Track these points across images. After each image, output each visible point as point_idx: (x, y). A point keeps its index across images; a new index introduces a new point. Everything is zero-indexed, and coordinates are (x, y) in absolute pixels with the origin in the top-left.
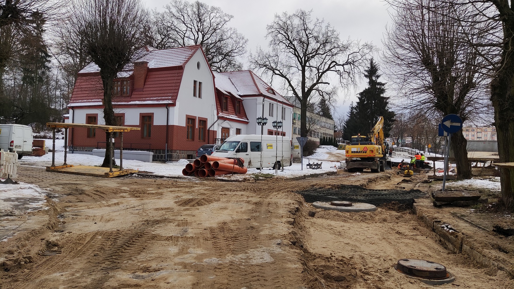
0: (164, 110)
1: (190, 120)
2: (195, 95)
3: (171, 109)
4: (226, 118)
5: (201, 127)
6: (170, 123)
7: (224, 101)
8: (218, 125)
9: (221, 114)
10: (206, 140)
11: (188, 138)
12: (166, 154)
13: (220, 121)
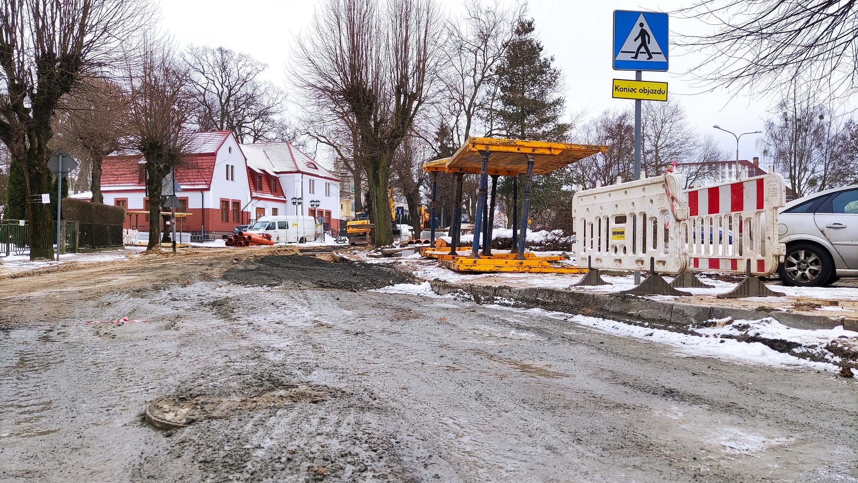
0: (199, 194)
1: (225, 202)
2: (227, 179)
3: (206, 193)
4: (261, 198)
5: (235, 208)
6: (205, 207)
7: (258, 180)
8: (252, 205)
9: (254, 194)
10: (241, 221)
11: (222, 220)
12: (203, 235)
13: (254, 201)
